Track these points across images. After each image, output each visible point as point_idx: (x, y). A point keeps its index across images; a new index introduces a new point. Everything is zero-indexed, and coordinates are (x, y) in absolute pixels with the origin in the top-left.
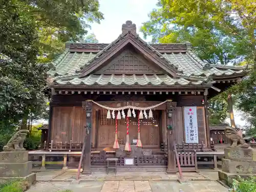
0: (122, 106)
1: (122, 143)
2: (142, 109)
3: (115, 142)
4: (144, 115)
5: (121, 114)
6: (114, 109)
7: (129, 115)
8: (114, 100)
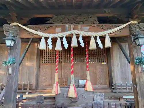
0: (63, 31)
1: (65, 84)
2: (95, 34)
3: (55, 85)
4: (97, 43)
5: (62, 42)
6: (51, 36)
7: (74, 43)
8: (51, 23)
